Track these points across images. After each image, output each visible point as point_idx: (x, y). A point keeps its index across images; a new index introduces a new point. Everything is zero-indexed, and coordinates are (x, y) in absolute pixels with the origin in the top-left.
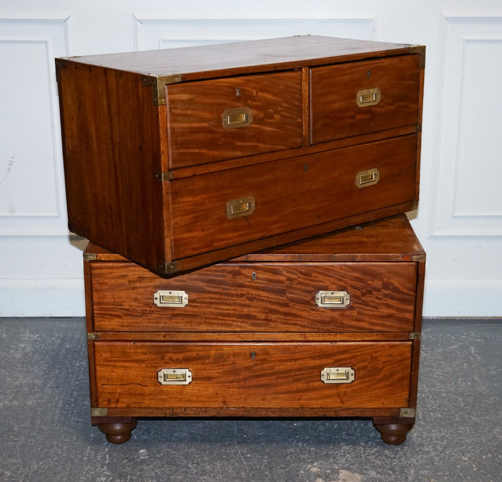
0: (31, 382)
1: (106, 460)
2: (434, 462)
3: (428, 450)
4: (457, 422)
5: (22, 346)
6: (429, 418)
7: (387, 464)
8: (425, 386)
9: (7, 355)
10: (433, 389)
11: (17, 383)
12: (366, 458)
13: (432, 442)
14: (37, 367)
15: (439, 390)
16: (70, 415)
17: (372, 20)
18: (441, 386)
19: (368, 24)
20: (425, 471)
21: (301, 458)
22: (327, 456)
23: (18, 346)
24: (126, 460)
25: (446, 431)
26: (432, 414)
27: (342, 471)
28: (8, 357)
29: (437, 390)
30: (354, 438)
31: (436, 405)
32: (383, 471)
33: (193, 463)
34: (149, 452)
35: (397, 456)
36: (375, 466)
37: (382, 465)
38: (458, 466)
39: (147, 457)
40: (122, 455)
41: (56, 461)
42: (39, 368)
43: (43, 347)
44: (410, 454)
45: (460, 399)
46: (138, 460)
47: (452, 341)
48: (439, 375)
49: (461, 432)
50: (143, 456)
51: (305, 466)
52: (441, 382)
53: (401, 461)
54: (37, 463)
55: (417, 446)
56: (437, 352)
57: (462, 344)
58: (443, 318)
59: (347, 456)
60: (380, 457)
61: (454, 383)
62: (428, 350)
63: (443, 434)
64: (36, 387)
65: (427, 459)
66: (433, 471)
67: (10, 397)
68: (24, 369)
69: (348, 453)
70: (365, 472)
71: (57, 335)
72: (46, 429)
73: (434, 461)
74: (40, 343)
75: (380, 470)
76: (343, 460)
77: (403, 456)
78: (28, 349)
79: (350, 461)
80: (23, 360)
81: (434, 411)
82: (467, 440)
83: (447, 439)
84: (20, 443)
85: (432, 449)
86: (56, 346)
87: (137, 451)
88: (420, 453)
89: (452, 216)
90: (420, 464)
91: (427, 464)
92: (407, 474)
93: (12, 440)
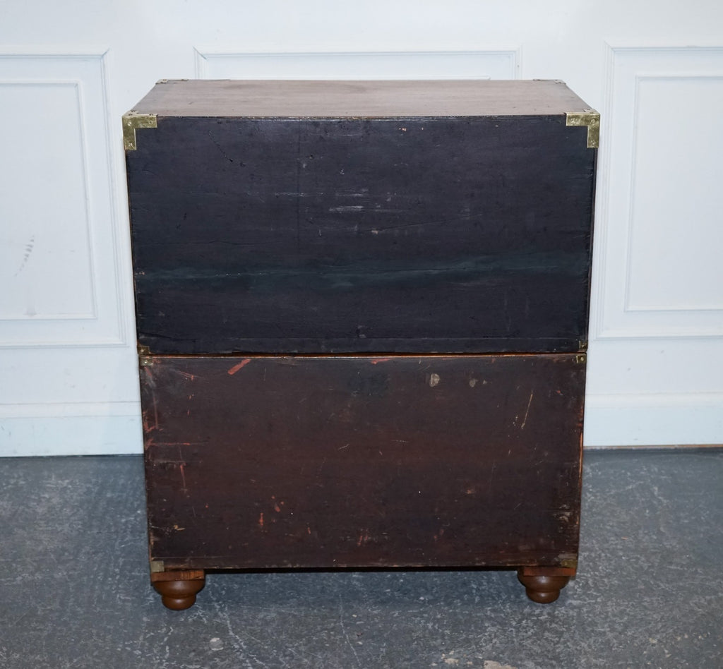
0: (60, 547)
1: (166, 653)
2: (612, 647)
3: (602, 630)
4: (640, 591)
5: (47, 496)
6: (602, 586)
7: (549, 651)
8: (594, 542)
9: (27, 510)
10: (606, 546)
11: (40, 548)
12: (520, 644)
13: (608, 620)
14: (67, 525)
15: (614, 546)
16: (114, 592)
17: (515, 52)
18: (617, 542)
19: (510, 57)
20: (601, 660)
21: (432, 645)
22: (467, 641)
23: (42, 496)
24: (193, 654)
25: (627, 603)
26: (606, 580)
27: (488, 662)
28: (27, 513)
29: (611, 547)
30: (502, 615)
31: (611, 567)
32: (543, 661)
33: (285, 656)
34: (224, 641)
35: (562, 640)
36: (532, 655)
37: (542, 652)
38: (645, 652)
39: (222, 648)
40: (187, 647)
41: (96, 656)
42: (69, 526)
43: (74, 497)
44: (578, 636)
45: (643, 559)
46: (210, 652)
47: (629, 479)
48: (612, 526)
49: (645, 604)
50: (217, 647)
51: (437, 656)
52: (616, 535)
53: (568, 647)
54: (71, 661)
55: (588, 625)
56: (608, 494)
57: (642, 482)
58: (614, 448)
59: (494, 641)
60: (539, 642)
61: (633, 536)
62: (597, 492)
63: (622, 608)
64: (66, 554)
65: (602, 643)
66: (611, 659)
67: (31, 567)
68: (50, 528)
69: (496, 636)
70: (519, 663)
71: (94, 480)
72: (82, 612)
73: (611, 645)
74: (71, 492)
75: (540, 660)
76: (489, 647)
77: (570, 640)
78: (55, 501)
79: (498, 648)
80: (48, 516)
81: (608, 575)
82: (655, 616)
83: (628, 615)
84: (45, 633)
85: (609, 629)
86: (93, 495)
87: (207, 640)
88: (593, 634)
89: (625, 311)
90: (593, 650)
91: (602, 650)
92: (576, 665)
93: (34, 629)
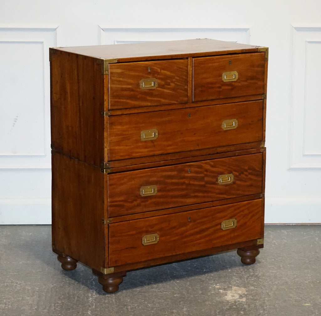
12: (248, 282)
17: (249, 29)
19: (246, 31)
27: (234, 287)
30: (241, 275)
36: (253, 285)
47: (304, 235)
51: (212, 285)
56: (294, 240)
57: (311, 236)
58: (299, 225)
69: (237, 280)
75: (256, 286)
76: (234, 283)
79: (239, 283)
89: (303, 155)
